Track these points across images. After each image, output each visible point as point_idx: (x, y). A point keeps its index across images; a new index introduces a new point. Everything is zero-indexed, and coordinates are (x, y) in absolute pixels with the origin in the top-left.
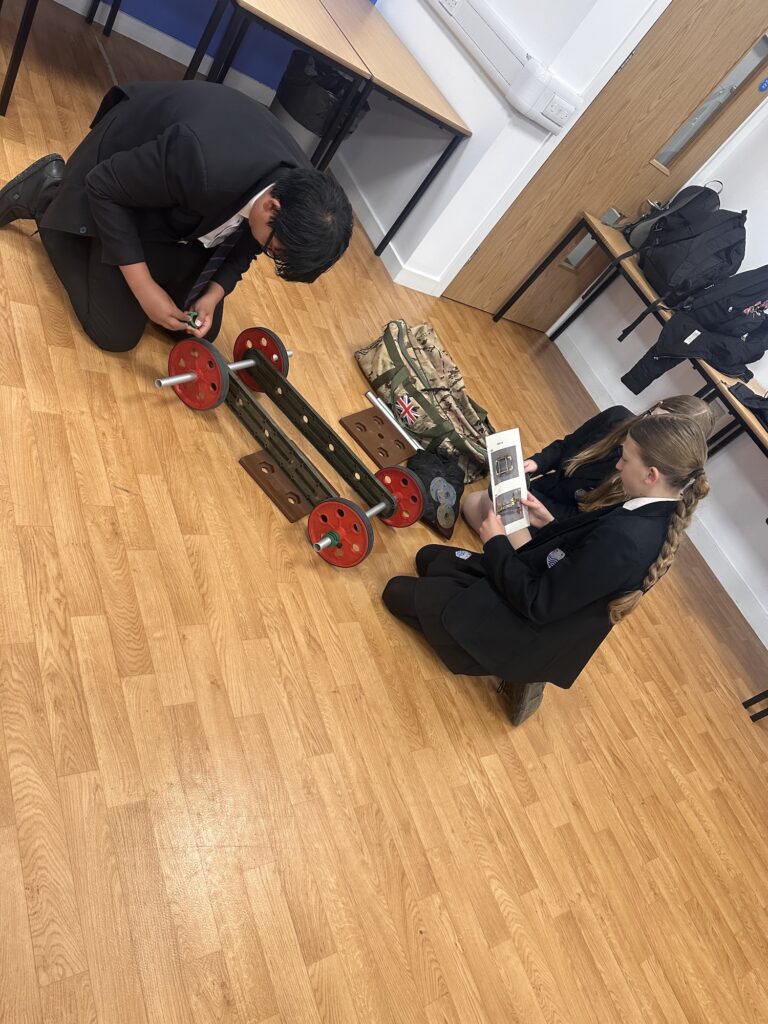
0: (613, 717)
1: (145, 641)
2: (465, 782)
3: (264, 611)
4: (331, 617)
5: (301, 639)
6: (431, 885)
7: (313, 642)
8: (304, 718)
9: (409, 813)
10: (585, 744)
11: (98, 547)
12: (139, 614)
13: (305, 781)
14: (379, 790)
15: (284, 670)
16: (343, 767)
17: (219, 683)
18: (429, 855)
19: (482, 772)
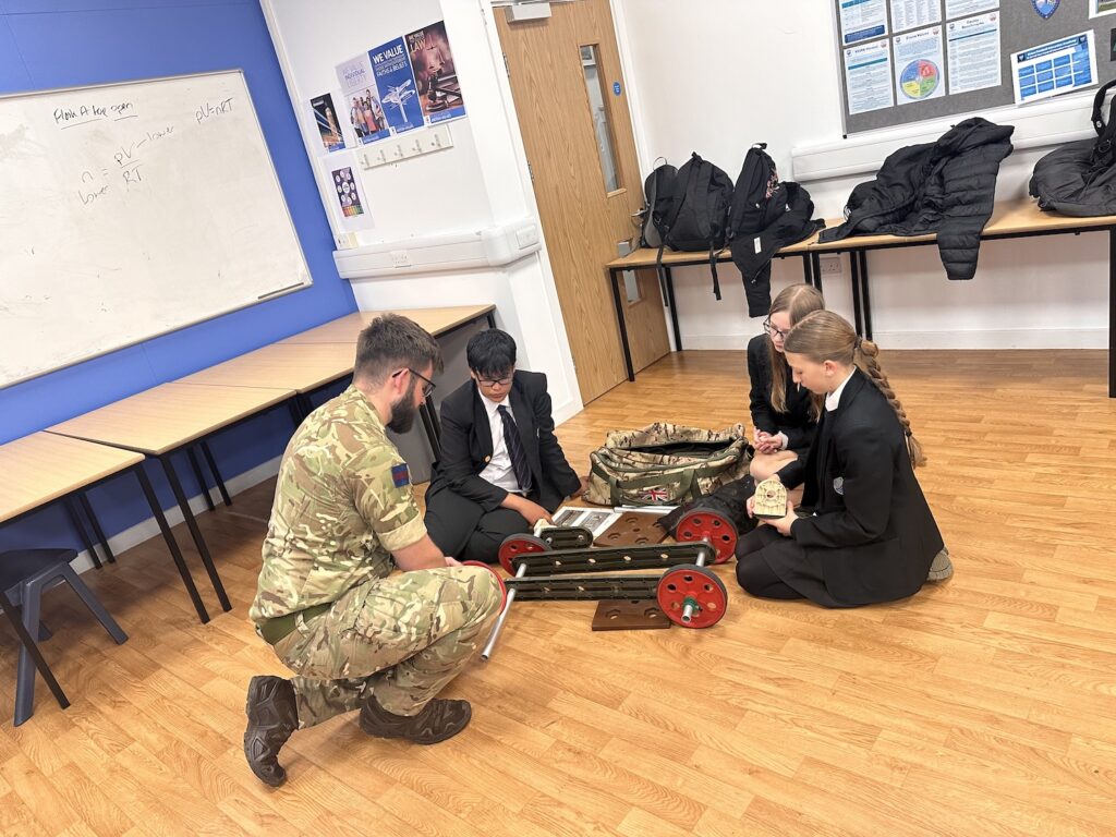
0: (1033, 504)
1: (677, 795)
2: (994, 651)
3: (724, 698)
4: (768, 654)
5: (770, 688)
6: (1062, 736)
7: (778, 681)
8: (835, 730)
9: (983, 710)
10: (1040, 540)
11: (578, 772)
12: (652, 783)
13: (888, 765)
14: (945, 719)
15: (784, 718)
16: (900, 730)
17: (755, 769)
18: (1032, 720)
19: (996, 633)
